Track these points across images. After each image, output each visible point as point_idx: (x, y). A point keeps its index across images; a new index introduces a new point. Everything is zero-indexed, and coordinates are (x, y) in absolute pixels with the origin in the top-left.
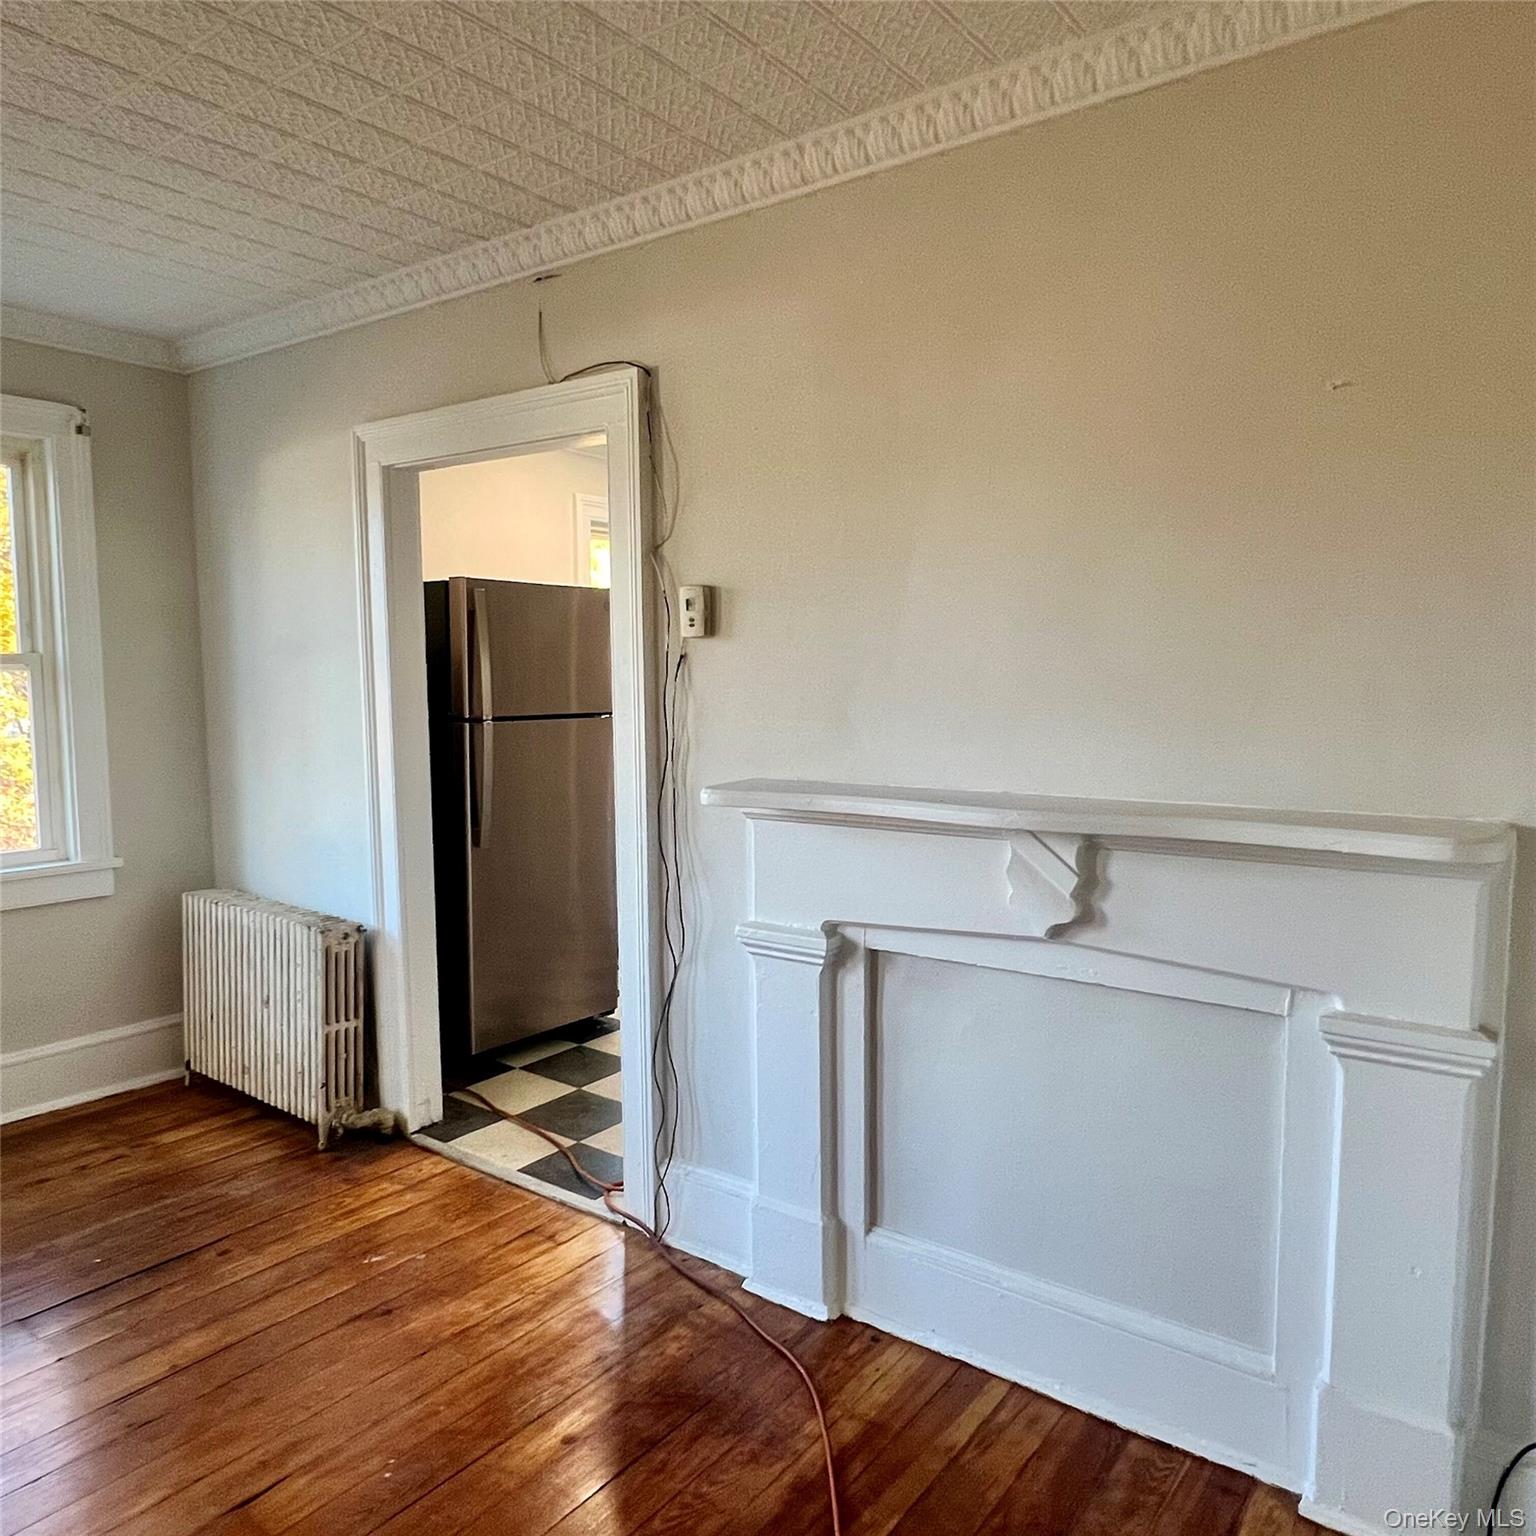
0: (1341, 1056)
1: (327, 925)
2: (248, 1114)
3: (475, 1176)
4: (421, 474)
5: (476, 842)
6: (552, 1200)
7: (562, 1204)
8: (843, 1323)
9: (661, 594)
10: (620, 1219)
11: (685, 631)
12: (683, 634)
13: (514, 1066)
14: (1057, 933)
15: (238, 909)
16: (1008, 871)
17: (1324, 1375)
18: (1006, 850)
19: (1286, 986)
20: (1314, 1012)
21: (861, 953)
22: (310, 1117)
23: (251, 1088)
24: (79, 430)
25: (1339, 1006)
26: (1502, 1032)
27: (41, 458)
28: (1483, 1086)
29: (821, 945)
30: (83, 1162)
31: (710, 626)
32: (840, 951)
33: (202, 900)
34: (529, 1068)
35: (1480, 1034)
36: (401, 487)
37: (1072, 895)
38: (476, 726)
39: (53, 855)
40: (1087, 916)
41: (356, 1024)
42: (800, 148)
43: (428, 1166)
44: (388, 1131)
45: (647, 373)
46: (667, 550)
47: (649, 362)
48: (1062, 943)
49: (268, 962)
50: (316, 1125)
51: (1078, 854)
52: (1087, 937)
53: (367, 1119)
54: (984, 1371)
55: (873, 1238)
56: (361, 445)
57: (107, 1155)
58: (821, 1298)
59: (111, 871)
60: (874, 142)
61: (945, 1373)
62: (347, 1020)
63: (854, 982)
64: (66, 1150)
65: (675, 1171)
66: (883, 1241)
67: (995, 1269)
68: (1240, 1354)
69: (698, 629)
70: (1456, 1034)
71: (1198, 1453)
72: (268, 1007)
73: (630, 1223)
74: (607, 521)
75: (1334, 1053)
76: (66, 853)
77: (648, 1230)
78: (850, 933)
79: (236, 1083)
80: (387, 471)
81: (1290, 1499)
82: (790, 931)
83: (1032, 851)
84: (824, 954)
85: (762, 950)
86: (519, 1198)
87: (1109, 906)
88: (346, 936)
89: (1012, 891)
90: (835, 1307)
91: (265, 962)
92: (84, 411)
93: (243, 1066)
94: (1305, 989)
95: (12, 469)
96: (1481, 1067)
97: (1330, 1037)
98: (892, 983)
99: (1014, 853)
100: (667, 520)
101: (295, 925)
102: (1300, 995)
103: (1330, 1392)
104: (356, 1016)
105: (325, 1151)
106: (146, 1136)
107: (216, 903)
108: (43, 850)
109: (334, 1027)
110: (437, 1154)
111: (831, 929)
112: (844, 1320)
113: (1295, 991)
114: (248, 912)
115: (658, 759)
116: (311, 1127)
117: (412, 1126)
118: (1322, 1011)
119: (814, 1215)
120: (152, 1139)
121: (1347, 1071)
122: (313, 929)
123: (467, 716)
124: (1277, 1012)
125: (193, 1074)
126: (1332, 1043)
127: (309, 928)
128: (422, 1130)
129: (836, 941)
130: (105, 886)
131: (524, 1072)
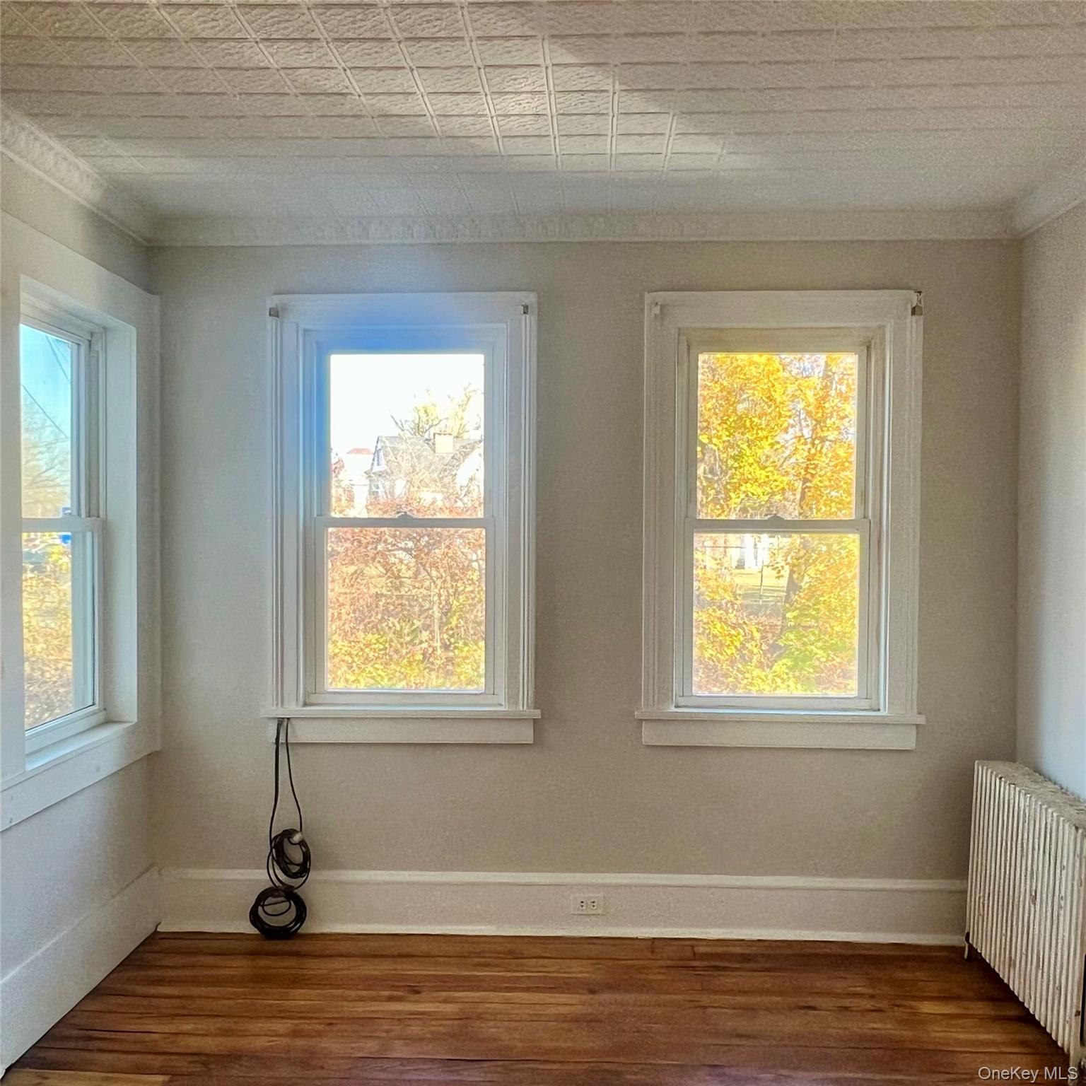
2: (1012, 1012)
15: (1018, 789)
22: (1063, 1044)
24: (914, 311)
27: (882, 343)
30: (846, 1003)
33: (989, 771)
39: (865, 704)
49: (1038, 853)
50: (1068, 1055)
57: (868, 1004)
59: (914, 727)
64: (839, 986)
72: (1035, 904)
76: (878, 704)
79: (1002, 973)
91: (1036, 853)
92: (920, 293)
93: (1010, 958)
95: (859, 356)
101: (1064, 821)
106: (905, 998)
107: (1001, 778)
108: (858, 698)
114: (1025, 794)
116: (1063, 1055)
120: (913, 1003)
122: (1080, 831)
125: (971, 948)
127: (1077, 828)
130: (908, 741)
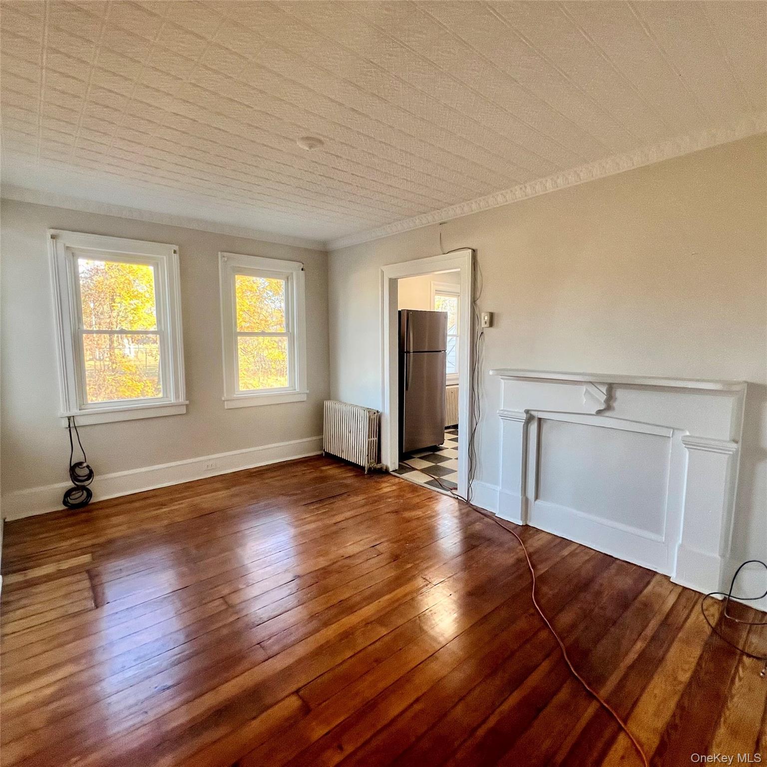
0: (688, 448)
1: (369, 411)
3: (411, 483)
4: (399, 280)
5: (407, 389)
6: (435, 491)
7: (438, 492)
8: (526, 527)
9: (476, 315)
10: (456, 497)
11: (483, 325)
12: (483, 326)
13: (415, 456)
14: (599, 412)
16: (585, 394)
17: (680, 542)
18: (584, 388)
19: (672, 428)
20: (679, 436)
21: (536, 419)
22: (363, 465)
23: (344, 457)
24: (302, 270)
25: (688, 434)
26: (741, 440)
27: (292, 278)
28: (734, 457)
29: (524, 416)
30: (303, 472)
31: (491, 324)
32: (530, 419)
33: (330, 403)
34: (421, 458)
35: (732, 442)
36: (393, 283)
37: (604, 401)
38: (408, 354)
39: (291, 388)
40: (609, 407)
41: (376, 439)
42: (526, 187)
43: (397, 480)
44: (384, 470)
45: (474, 251)
46: (478, 302)
47: (474, 248)
48: (601, 416)
49: (351, 420)
50: (365, 467)
51: (607, 390)
52: (608, 414)
53: (379, 466)
54: (571, 541)
55: (537, 502)
56: (382, 272)
58: (520, 518)
59: (306, 393)
60: (549, 185)
61: (558, 540)
62: (374, 437)
63: (534, 427)
65: (474, 483)
66: (540, 503)
67: (575, 511)
68: (653, 536)
69: (488, 325)
70: (725, 441)
71: (639, 565)
72: (350, 433)
73: (459, 498)
74: (459, 292)
75: (685, 447)
76: (295, 388)
77: (465, 500)
78: (533, 413)
79: (339, 455)
80: (390, 279)
81: (667, 578)
82: (514, 412)
83: (592, 389)
84: (525, 419)
85: (504, 417)
86: (425, 490)
87: (616, 405)
88: (375, 413)
89: (585, 400)
90: (524, 522)
92: (303, 264)
93: (342, 451)
94: (678, 429)
95: (285, 281)
96: (732, 451)
97: (685, 442)
98: (545, 427)
99: (587, 390)
100: (478, 294)
101: (359, 410)
102: (676, 431)
103: (681, 546)
104: (376, 437)
105: (367, 474)
106: (318, 467)
107: (335, 404)
108: (289, 387)
109: (370, 440)
110: (399, 477)
111: (527, 412)
112: (527, 526)
113: (674, 429)
115: (473, 362)
116: (363, 468)
117: (391, 470)
118: (683, 435)
119: (519, 495)
121: (690, 452)
122: (366, 412)
123: (405, 351)
124: (668, 436)
125: (326, 453)
126: (685, 444)
128: (393, 471)
129: (529, 415)
130: (304, 398)
131: (418, 459)
